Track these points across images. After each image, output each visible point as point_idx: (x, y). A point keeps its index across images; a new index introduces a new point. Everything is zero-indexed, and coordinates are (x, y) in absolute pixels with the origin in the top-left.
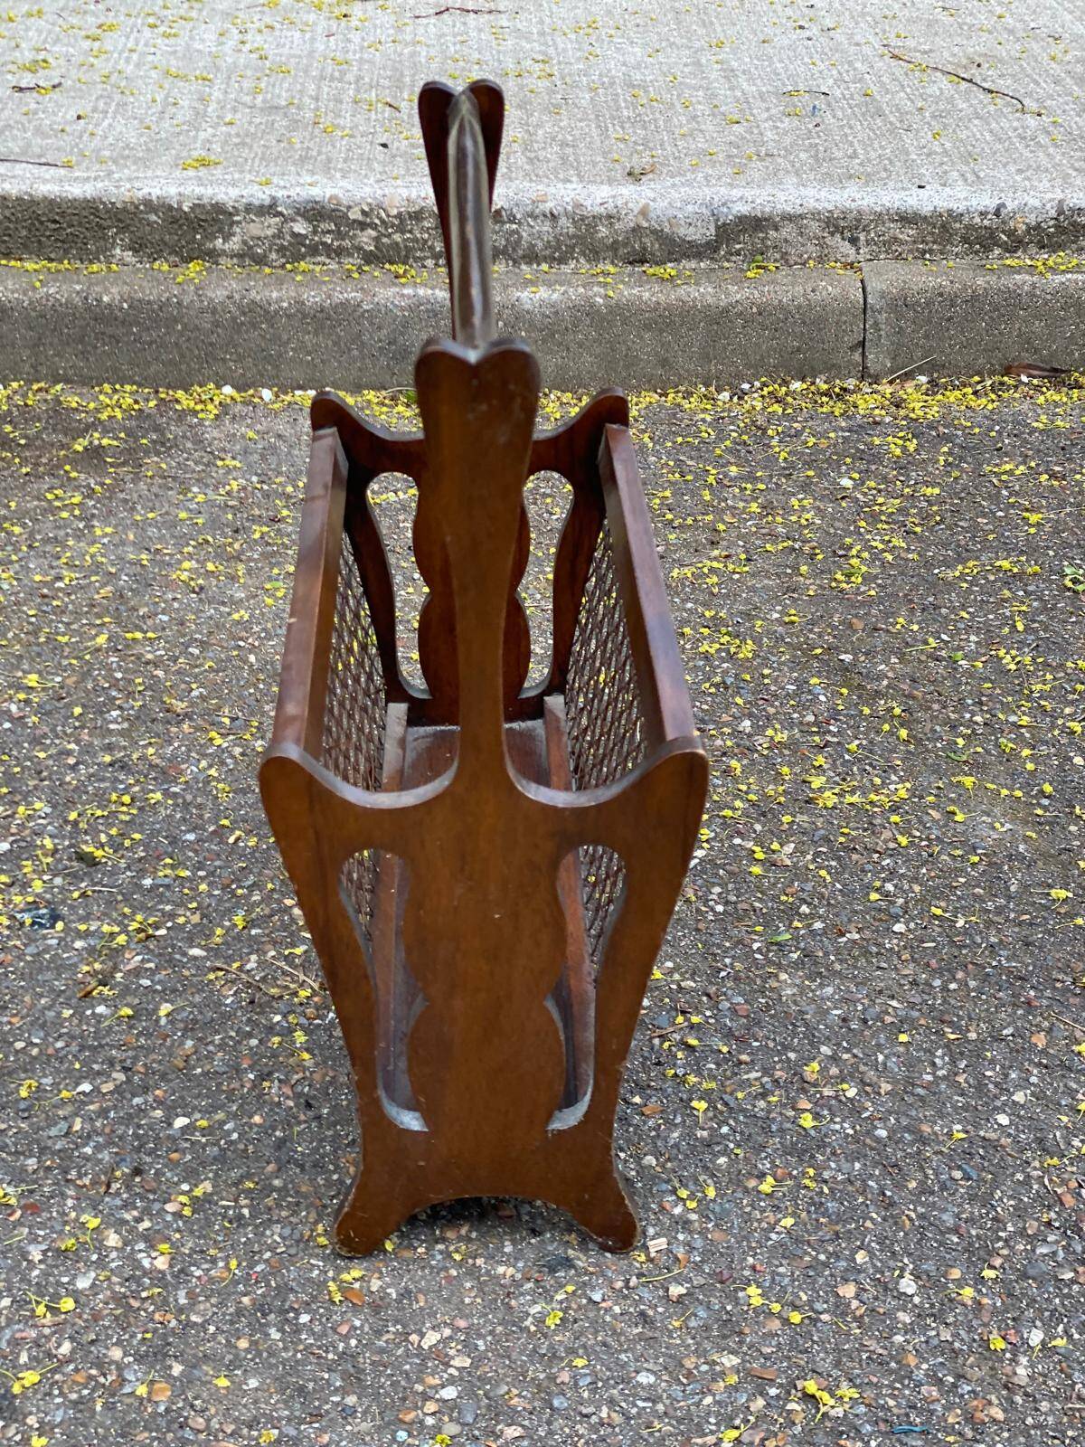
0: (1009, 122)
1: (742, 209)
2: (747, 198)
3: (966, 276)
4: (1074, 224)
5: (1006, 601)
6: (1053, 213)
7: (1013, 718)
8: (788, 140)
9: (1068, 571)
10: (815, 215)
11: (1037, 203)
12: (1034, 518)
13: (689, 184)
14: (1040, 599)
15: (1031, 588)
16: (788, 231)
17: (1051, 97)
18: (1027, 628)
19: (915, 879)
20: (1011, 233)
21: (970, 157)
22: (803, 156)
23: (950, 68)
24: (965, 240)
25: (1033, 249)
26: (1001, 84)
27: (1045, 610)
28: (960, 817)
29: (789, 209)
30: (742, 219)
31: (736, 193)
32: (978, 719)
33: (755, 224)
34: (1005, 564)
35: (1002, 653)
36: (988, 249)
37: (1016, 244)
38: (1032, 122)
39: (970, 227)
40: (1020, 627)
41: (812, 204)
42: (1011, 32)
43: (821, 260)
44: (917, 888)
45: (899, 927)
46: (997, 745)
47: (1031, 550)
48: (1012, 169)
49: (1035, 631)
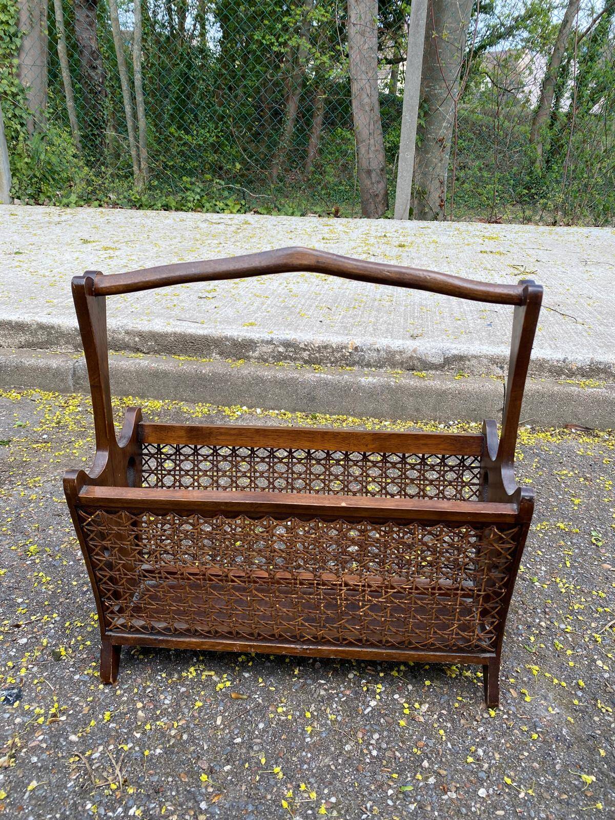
0: (570, 326)
1: (455, 352)
2: (456, 348)
3: (549, 386)
4: (598, 368)
5: (561, 547)
6: (588, 363)
7: (563, 626)
8: (479, 327)
9: (594, 533)
10: (486, 357)
11: (581, 358)
12: (577, 501)
13: (435, 341)
14: (579, 548)
15: (574, 541)
16: (474, 362)
17: (587, 318)
18: (572, 566)
19: (497, 748)
20: (570, 370)
21: (554, 338)
22: (484, 334)
23: (547, 306)
24: (550, 371)
25: (579, 377)
26: (567, 313)
27: (581, 555)
28: (528, 699)
29: (475, 353)
30: (454, 356)
31: (454, 346)
32: (543, 624)
33: (461, 358)
34: (562, 526)
35: (558, 580)
36: (559, 375)
37: (572, 374)
38: (580, 327)
39: (552, 366)
40: (568, 564)
41: (484, 352)
42: (572, 295)
43: (487, 374)
44: (497, 756)
45: (482, 792)
46: (553, 645)
47: (575, 519)
48: (571, 344)
49: (576, 568)
